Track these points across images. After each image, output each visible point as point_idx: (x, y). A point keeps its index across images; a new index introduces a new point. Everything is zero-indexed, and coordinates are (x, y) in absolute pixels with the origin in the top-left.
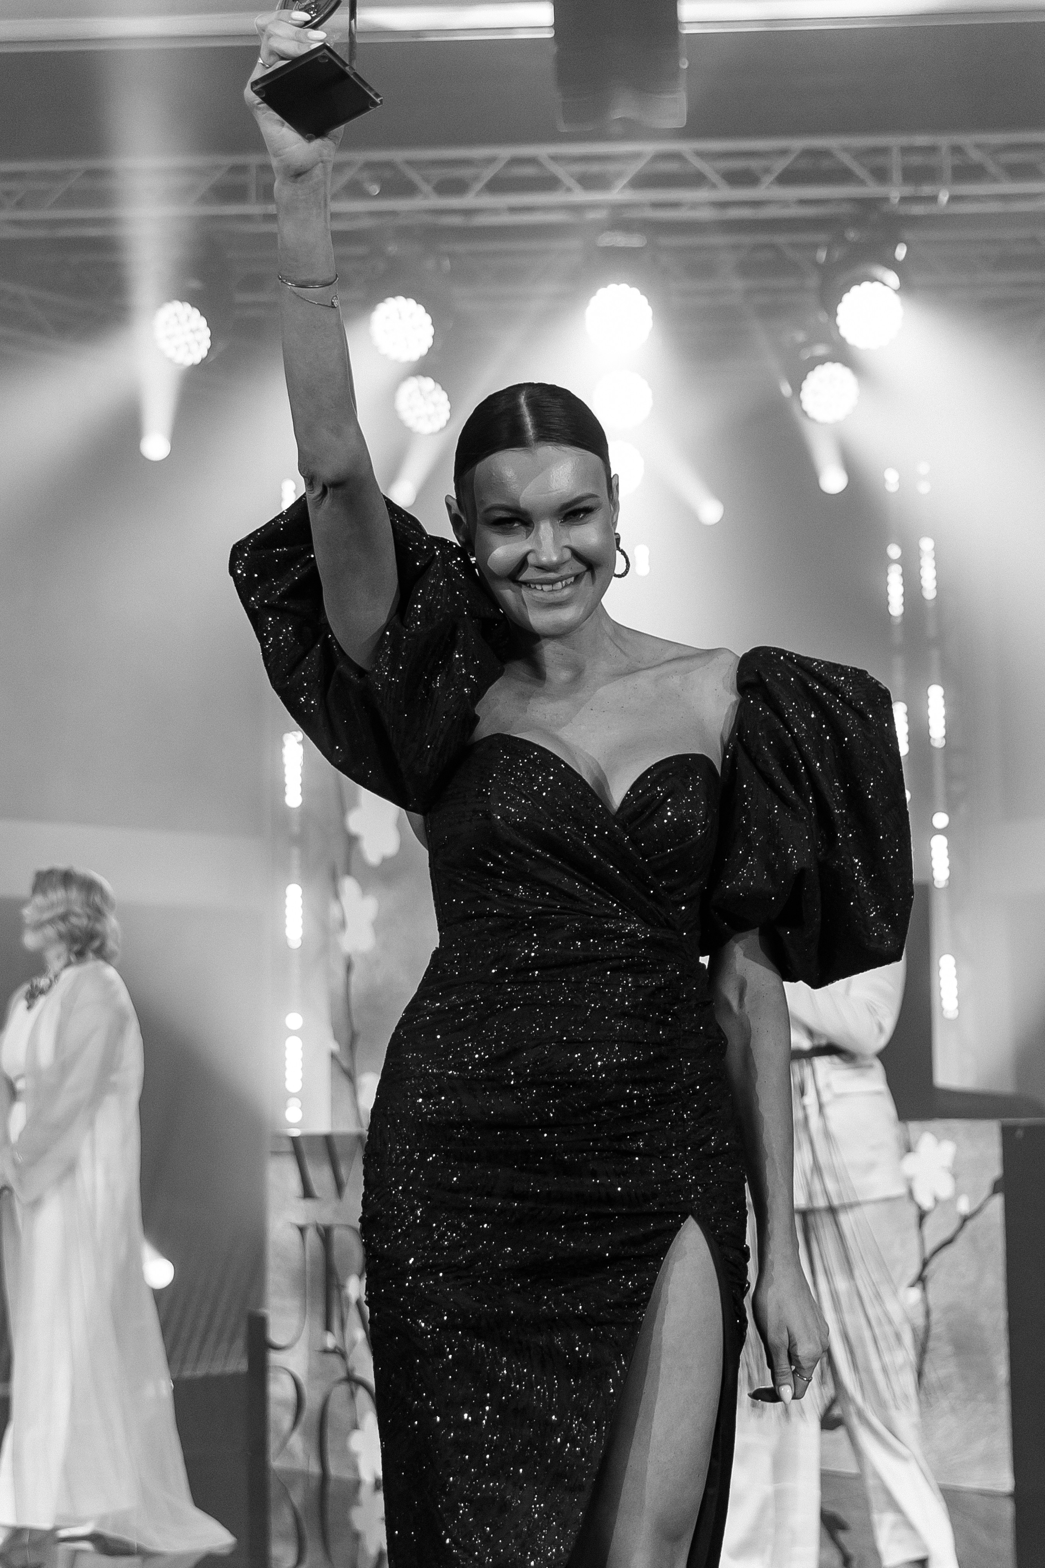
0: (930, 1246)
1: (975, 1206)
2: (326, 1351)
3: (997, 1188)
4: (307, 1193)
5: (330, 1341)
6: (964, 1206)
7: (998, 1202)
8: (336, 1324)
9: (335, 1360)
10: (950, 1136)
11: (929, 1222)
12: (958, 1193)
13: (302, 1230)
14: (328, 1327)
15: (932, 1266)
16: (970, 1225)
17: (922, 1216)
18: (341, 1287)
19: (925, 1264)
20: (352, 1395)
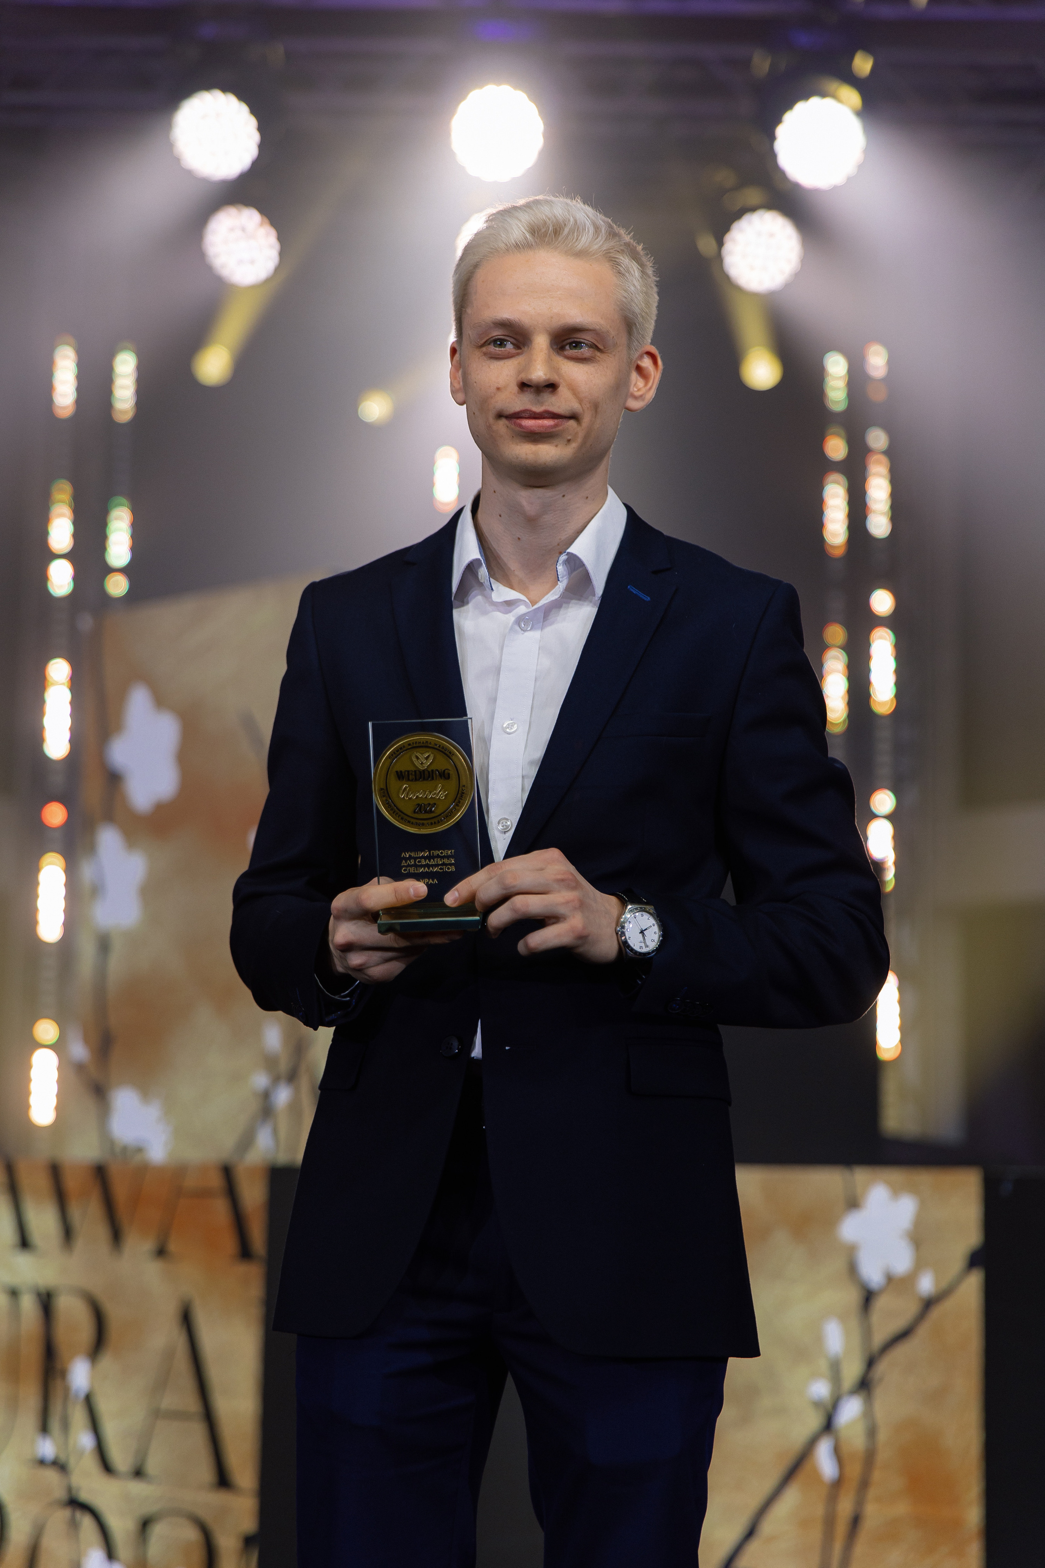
0: (879, 1337)
1: (944, 1284)
2: (42, 1462)
3: (975, 1260)
4: (24, 1243)
5: (47, 1448)
6: (926, 1284)
7: (974, 1283)
8: (55, 1424)
9: (51, 1476)
10: (913, 1189)
11: (881, 1304)
12: (919, 1265)
13: (14, 1293)
14: (44, 1428)
15: (882, 1367)
16: (936, 1313)
17: (868, 1297)
18: (64, 1374)
19: (871, 1363)
20: (74, 1525)
